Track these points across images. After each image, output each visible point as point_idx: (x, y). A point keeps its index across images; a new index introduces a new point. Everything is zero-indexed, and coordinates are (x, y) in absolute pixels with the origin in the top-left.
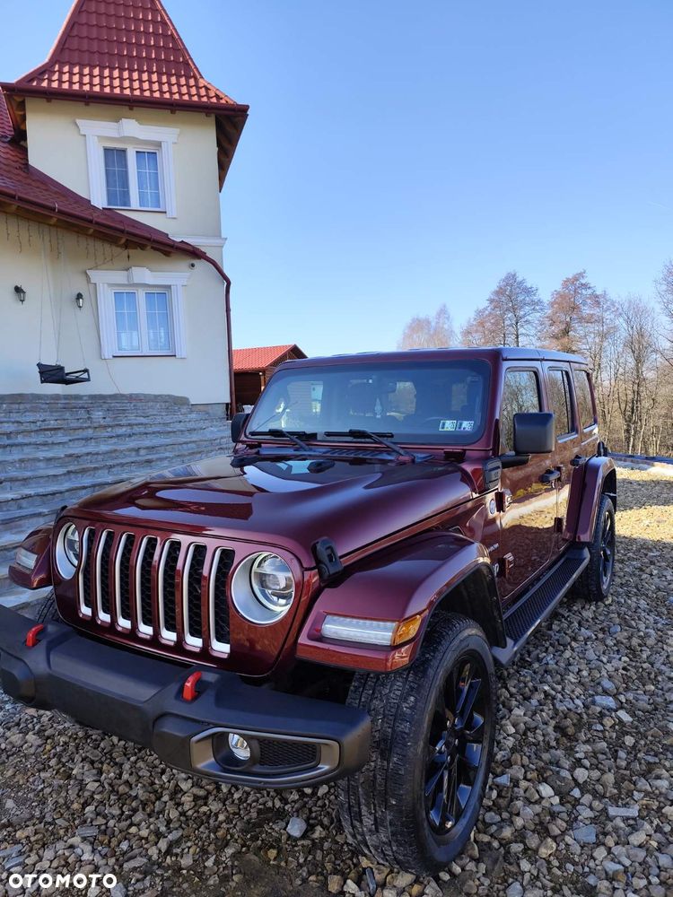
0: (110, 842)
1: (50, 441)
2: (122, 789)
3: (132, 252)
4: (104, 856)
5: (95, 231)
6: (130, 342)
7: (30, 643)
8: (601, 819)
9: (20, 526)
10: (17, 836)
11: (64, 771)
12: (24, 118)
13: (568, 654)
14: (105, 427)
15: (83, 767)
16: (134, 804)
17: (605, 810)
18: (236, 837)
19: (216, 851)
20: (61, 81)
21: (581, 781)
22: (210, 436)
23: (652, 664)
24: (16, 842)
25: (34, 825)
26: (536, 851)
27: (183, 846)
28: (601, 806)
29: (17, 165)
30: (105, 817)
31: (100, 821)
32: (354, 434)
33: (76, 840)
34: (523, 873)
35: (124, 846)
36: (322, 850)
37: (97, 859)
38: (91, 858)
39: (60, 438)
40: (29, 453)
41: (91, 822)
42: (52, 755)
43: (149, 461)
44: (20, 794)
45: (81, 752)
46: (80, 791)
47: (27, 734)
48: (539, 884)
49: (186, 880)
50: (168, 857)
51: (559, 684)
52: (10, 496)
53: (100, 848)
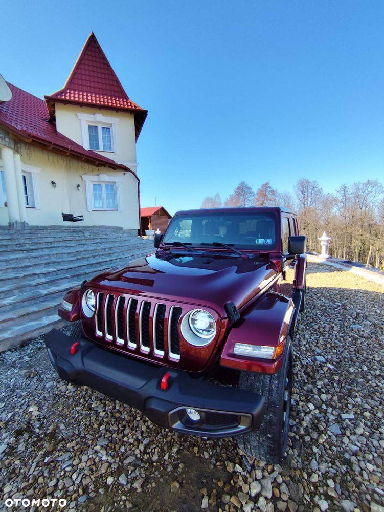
0: (115, 447)
1: (68, 245)
2: (117, 415)
3: (100, 168)
4: (113, 457)
5: (85, 159)
6: (99, 205)
7: (72, 352)
8: (339, 420)
9: (58, 283)
10: (67, 447)
11: (88, 405)
12: (54, 112)
13: (298, 336)
14: (90, 239)
15: (97, 403)
16: (124, 423)
17: (339, 416)
18: (176, 440)
19: (168, 450)
20: (70, 97)
21: (324, 400)
22: (133, 243)
23: (331, 340)
24: (67, 451)
25: (75, 439)
26: (317, 440)
27: (151, 447)
28: (337, 413)
29: (52, 131)
30: (110, 432)
31: (109, 434)
32: (216, 245)
33: (98, 448)
34: (315, 454)
35: (123, 449)
36: (219, 446)
37: (110, 459)
38: (107, 459)
39: (72, 244)
40: (60, 251)
41: (104, 435)
42: (81, 397)
43: (110, 254)
44: (67, 420)
45: (94, 394)
46: (96, 417)
47: (68, 385)
48: (324, 459)
49: (157, 469)
50: (145, 455)
51: (299, 351)
52: (52, 270)
53: (110, 452)
